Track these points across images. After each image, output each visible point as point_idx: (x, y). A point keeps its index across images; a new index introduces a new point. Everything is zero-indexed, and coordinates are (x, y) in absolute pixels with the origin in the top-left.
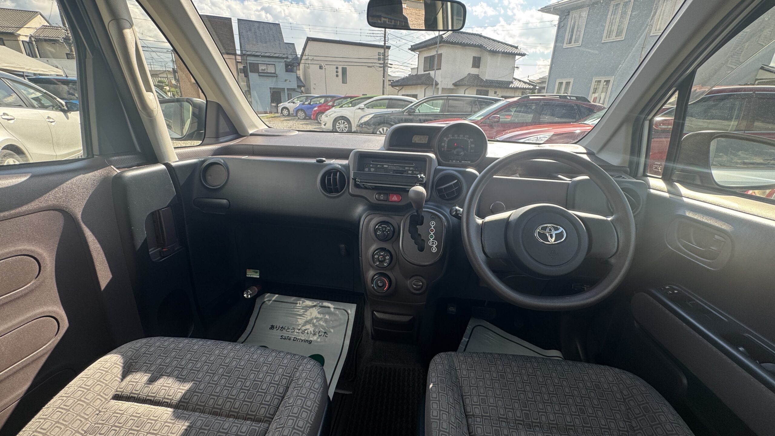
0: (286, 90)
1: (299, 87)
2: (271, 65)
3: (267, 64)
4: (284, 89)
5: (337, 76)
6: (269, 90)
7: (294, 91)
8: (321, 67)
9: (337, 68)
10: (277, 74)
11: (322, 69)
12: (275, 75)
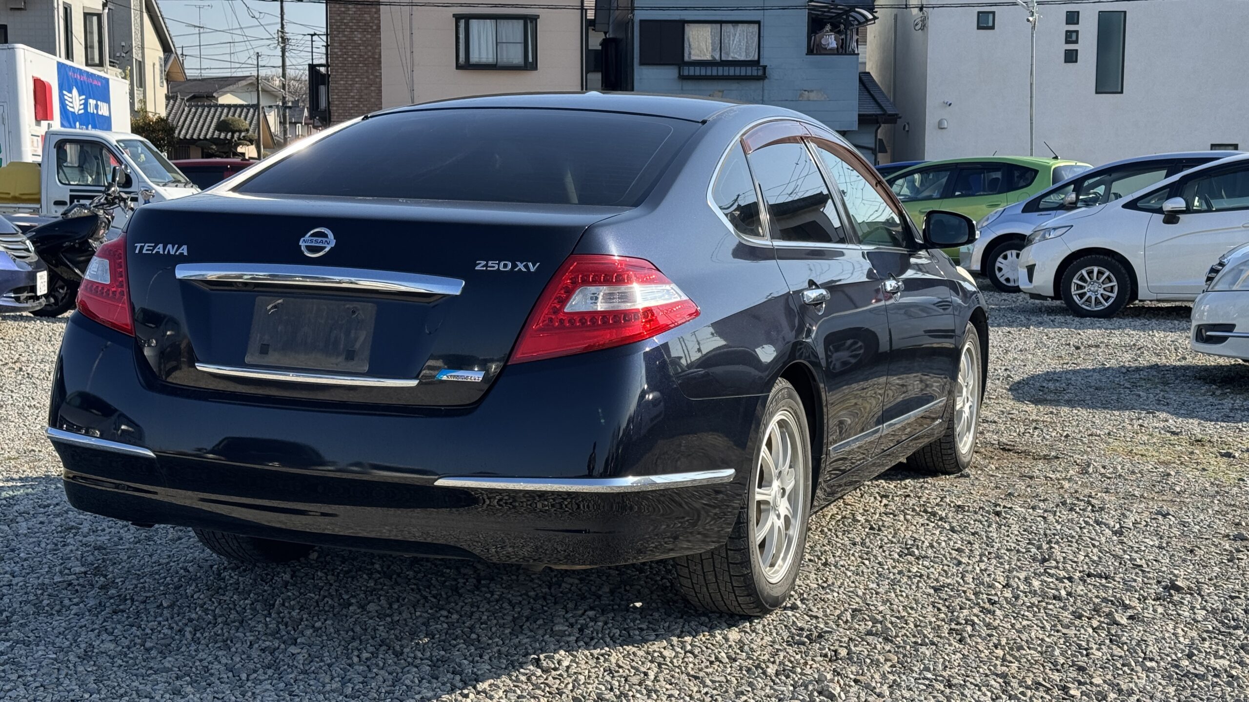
2: (740, 27)
3: (721, 22)
5: (1071, 57)
8: (985, 22)
9: (1073, 18)
10: (765, 67)
11: (993, 28)
12: (755, 73)
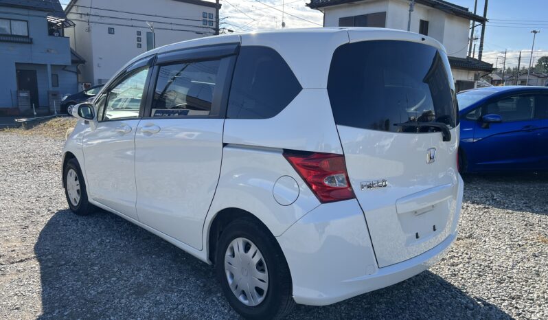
0: (49, 67)
1: (73, 62)
2: (19, 22)
3: (10, 19)
4: (46, 65)
5: (139, 46)
6: (14, 68)
7: (63, 69)
8: (111, 31)
9: (139, 33)
10: (31, 39)
11: (113, 33)
12: (27, 41)
